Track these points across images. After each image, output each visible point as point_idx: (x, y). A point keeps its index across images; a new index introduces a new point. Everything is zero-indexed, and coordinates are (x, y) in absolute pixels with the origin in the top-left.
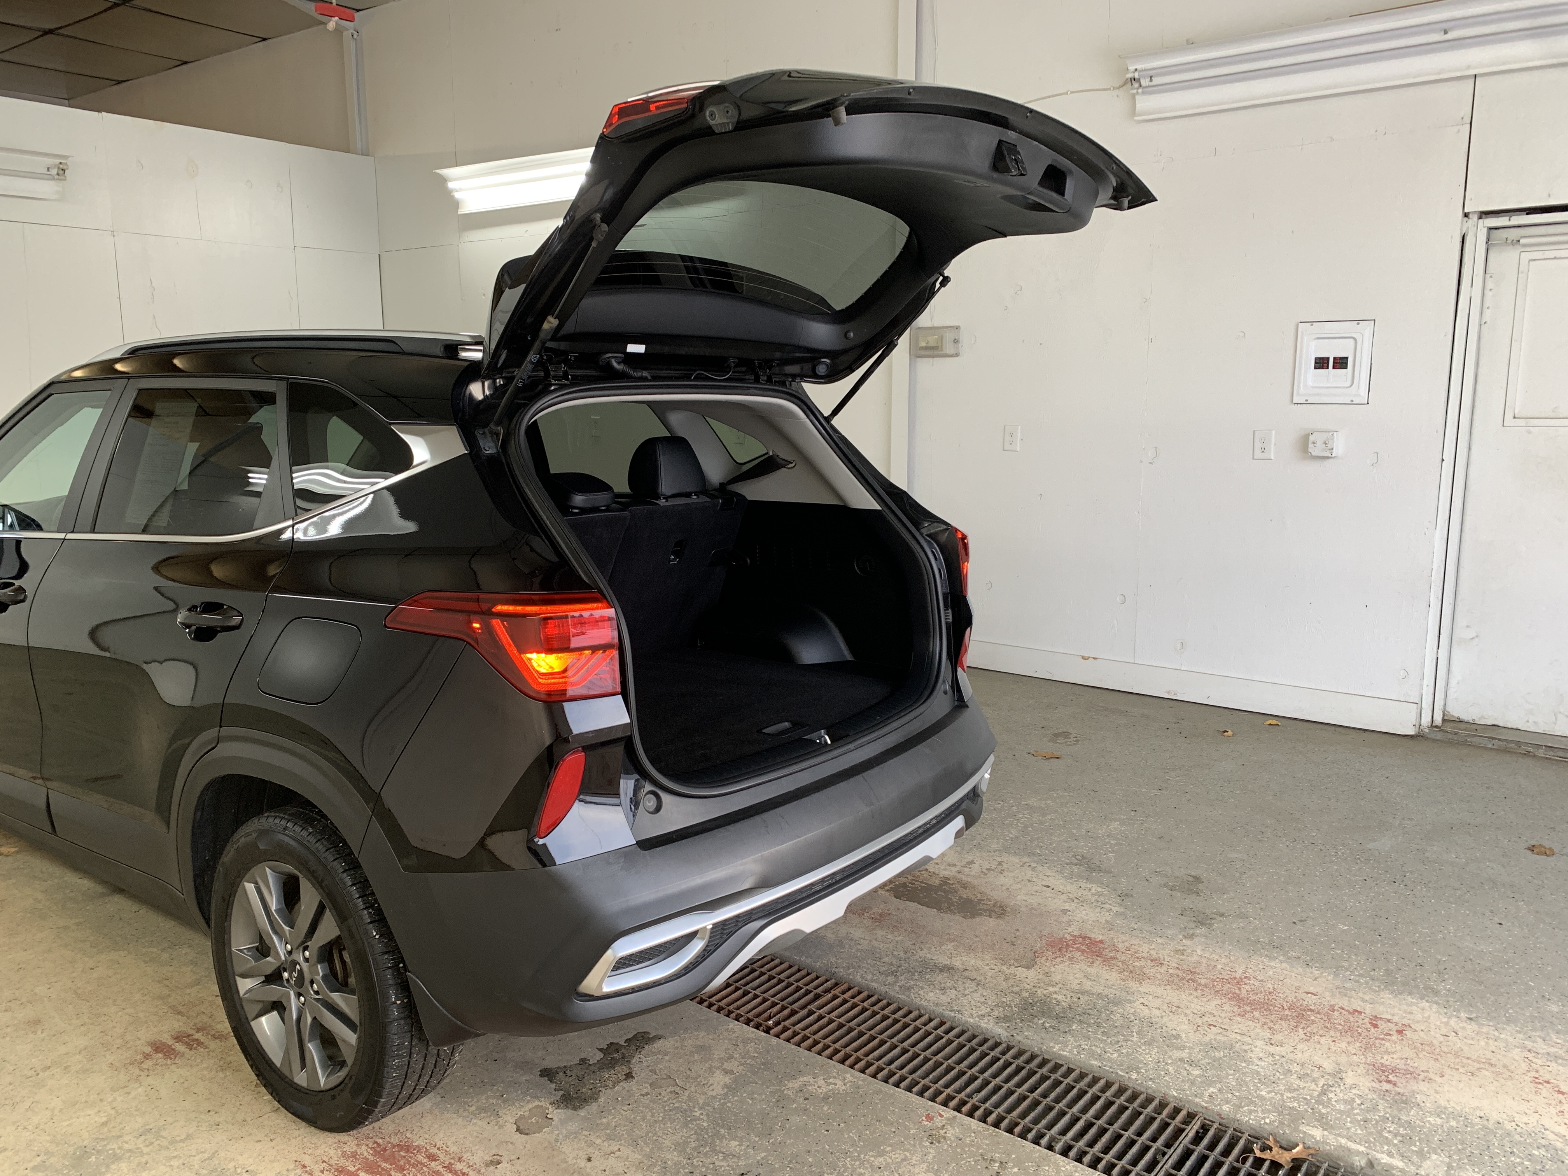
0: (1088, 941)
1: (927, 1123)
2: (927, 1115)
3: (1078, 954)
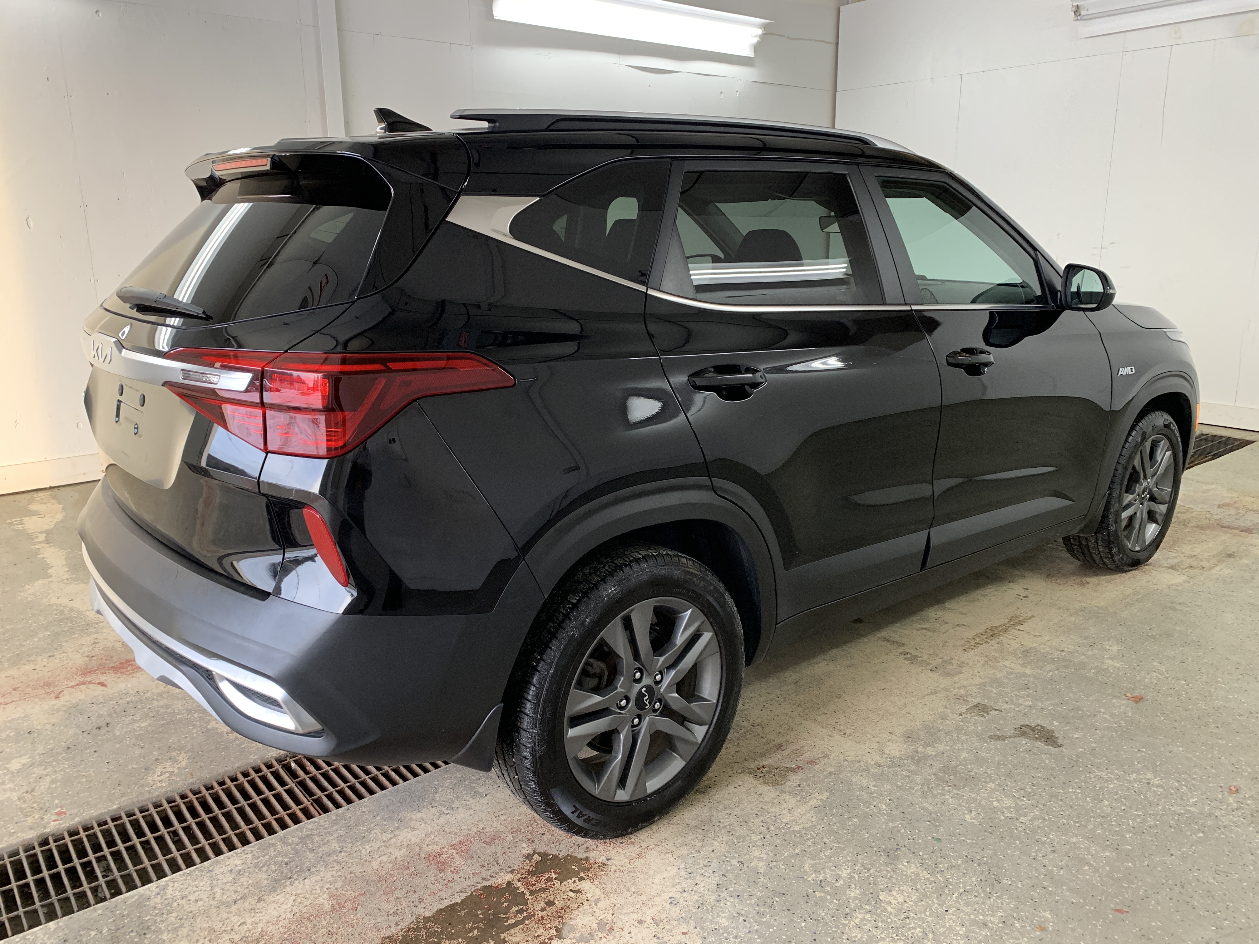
1: (56, 811)
2: (65, 813)
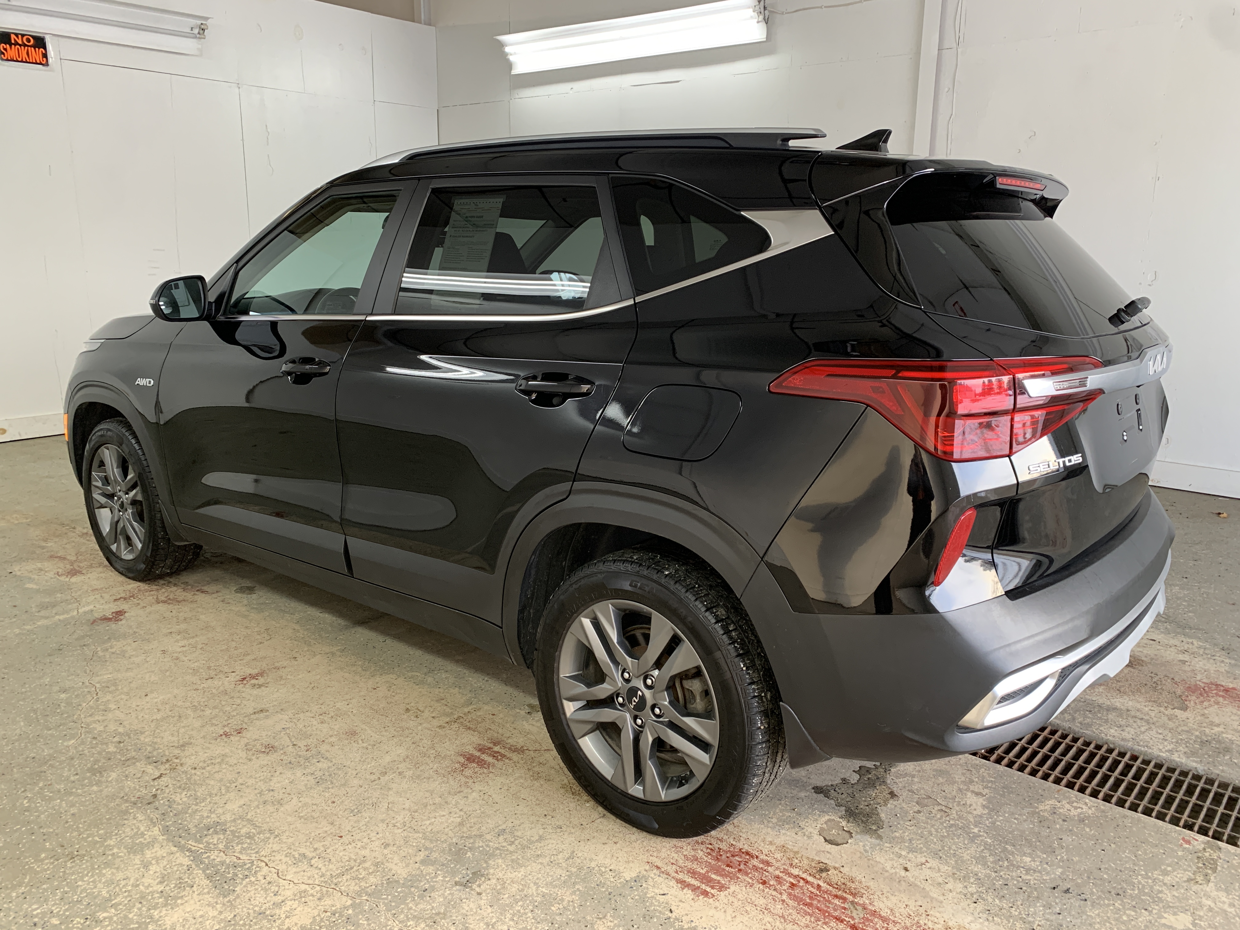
0: (1222, 688)
1: (1187, 846)
2: (1183, 839)
3: (1221, 699)
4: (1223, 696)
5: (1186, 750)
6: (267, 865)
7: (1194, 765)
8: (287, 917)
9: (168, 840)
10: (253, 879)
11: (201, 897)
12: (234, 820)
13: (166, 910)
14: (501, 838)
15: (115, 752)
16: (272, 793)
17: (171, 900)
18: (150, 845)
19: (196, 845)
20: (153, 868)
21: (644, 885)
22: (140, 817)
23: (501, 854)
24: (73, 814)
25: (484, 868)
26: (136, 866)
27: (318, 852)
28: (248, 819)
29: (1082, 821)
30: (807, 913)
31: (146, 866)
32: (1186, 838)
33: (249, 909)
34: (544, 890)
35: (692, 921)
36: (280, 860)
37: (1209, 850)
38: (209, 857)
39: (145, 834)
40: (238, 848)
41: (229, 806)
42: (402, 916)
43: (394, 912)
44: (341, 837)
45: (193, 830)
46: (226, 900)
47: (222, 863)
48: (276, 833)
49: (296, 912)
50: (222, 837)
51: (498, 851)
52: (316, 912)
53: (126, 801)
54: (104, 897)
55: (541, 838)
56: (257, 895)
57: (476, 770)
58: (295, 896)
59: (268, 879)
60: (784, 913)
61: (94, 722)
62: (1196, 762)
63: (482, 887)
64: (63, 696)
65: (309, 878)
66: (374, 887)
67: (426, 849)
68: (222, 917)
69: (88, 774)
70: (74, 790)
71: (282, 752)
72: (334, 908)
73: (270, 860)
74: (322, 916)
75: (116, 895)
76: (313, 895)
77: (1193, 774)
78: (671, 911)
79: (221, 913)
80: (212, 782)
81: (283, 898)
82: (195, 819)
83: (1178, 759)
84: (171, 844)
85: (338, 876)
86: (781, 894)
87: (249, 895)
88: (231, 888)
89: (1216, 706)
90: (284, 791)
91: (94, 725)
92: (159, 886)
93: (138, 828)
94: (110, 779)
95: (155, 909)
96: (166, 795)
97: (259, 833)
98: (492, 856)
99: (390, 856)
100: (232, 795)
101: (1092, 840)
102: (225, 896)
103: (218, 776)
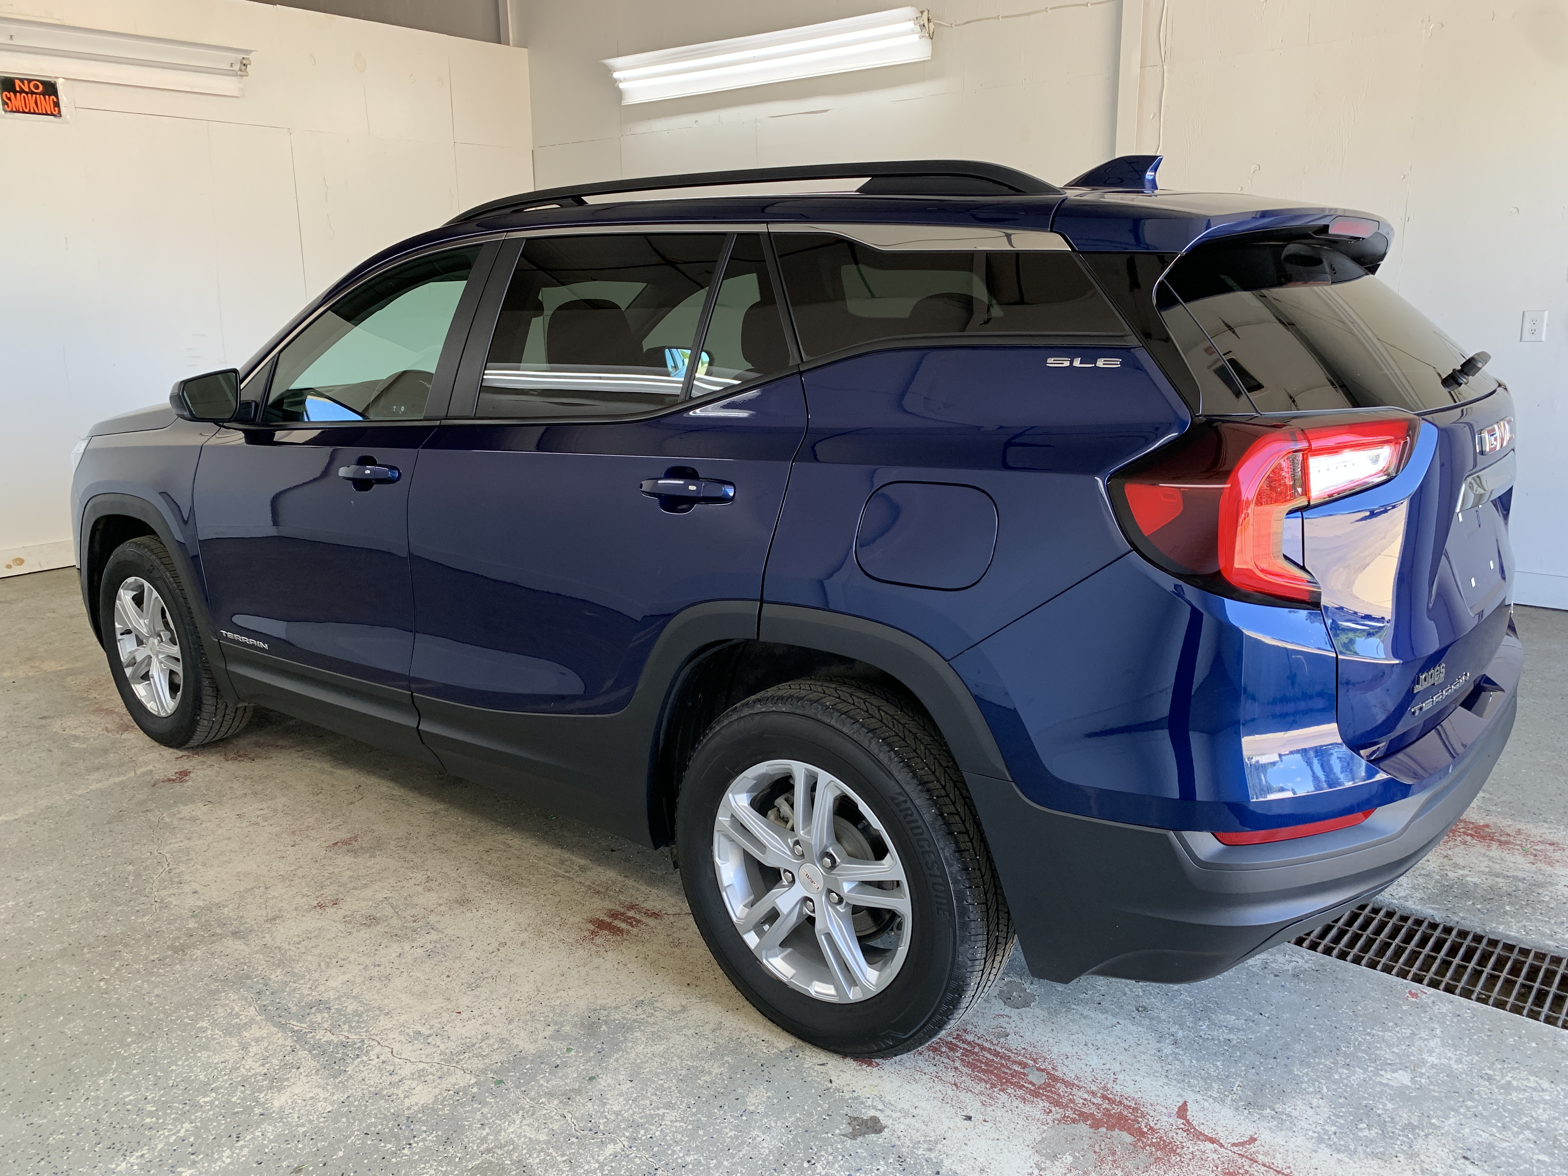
1: (1414, 1000)
2: (1410, 992)
3: (1469, 838)
4: (1471, 835)
5: (1423, 895)
6: (379, 1044)
7: (1432, 912)
8: (405, 1097)
9: (267, 1020)
10: (365, 1059)
11: (309, 1079)
12: (339, 998)
13: (272, 1093)
14: (639, 1010)
15: (198, 928)
16: (378, 968)
17: (277, 1083)
18: (248, 1025)
19: (299, 1024)
20: (253, 1050)
21: (800, 1055)
22: (233, 996)
23: (639, 1027)
24: (157, 996)
25: (621, 1042)
26: (234, 1049)
27: (435, 1029)
28: (354, 997)
29: (1296, 976)
30: (981, 1080)
31: (245, 1047)
32: (1413, 991)
33: (363, 1089)
34: (689, 1063)
35: (854, 1091)
36: (394, 1039)
37: (1439, 1003)
38: (313, 1037)
39: (241, 1015)
40: (346, 1027)
41: (331, 984)
42: (533, 1094)
43: (523, 1089)
44: (460, 1013)
45: (294, 1009)
46: (337, 1081)
47: (329, 1043)
48: (386, 1011)
49: (414, 1092)
50: (326, 1015)
51: (636, 1024)
52: (437, 1091)
53: (216, 980)
54: (201, 1081)
55: (684, 1009)
56: (371, 1075)
57: (609, 937)
58: (413, 1075)
59: (382, 1058)
60: (957, 1081)
61: (170, 896)
62: (1433, 909)
63: (620, 1061)
64: (130, 868)
65: (427, 1056)
66: (499, 1064)
67: (556, 1023)
68: (335, 1098)
69: (169, 953)
70: (155, 970)
71: (385, 924)
72: (456, 1087)
73: (382, 1039)
74: (445, 1095)
75: (215, 1079)
76: (432, 1074)
77: (1430, 923)
78: (831, 1081)
79: (333, 1094)
80: (310, 958)
81: (400, 1078)
82: (294, 997)
83: (1413, 906)
84: (269, 1024)
85: (458, 1053)
86: (954, 1061)
87: (362, 1075)
88: (342, 1068)
89: (1463, 846)
90: (392, 965)
91: (169, 899)
92: (262, 1068)
93: (233, 1009)
94: (194, 957)
95: (261, 1092)
96: (259, 972)
97: (368, 1011)
98: (630, 1029)
99: (515, 1031)
100: (333, 971)
101: (1305, 996)
102: (335, 1077)
103: (316, 951)
